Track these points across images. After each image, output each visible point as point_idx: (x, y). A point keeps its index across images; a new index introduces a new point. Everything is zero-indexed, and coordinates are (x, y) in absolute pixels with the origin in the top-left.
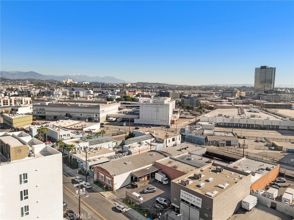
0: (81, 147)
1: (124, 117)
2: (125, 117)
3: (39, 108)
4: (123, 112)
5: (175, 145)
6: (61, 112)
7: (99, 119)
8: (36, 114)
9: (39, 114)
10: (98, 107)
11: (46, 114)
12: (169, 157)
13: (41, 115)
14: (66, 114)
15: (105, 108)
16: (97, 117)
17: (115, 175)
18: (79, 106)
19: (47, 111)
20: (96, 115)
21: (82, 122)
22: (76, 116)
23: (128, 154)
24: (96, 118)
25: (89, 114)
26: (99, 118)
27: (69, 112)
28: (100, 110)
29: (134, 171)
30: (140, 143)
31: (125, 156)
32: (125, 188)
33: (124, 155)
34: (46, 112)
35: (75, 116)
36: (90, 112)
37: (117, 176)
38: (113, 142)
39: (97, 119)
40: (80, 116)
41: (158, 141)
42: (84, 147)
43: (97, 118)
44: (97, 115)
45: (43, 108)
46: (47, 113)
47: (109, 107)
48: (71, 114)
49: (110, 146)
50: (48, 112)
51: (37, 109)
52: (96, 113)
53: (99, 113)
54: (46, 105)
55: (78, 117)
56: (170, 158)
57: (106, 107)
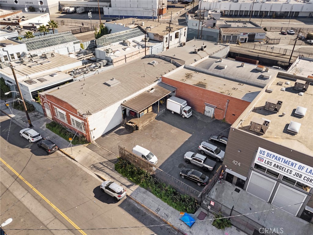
0: (12, 55)
1: (86, 6)
2: (88, 6)
5: (182, 45)
7: (48, 8)
12: (183, 66)
16: (43, 5)
17: (89, 114)
20: (41, 3)
21: (18, 12)
22: (8, 3)
23: (107, 65)
24: (42, 7)
29: (128, 99)
30: (124, 44)
31: (102, 67)
32: (113, 133)
33: (100, 67)
35: (6, 3)
37: (94, 115)
38: (74, 43)
39: (45, 9)
41: (153, 39)
42: (18, 54)
49: (71, 50)
55: (12, 5)
56: (185, 67)
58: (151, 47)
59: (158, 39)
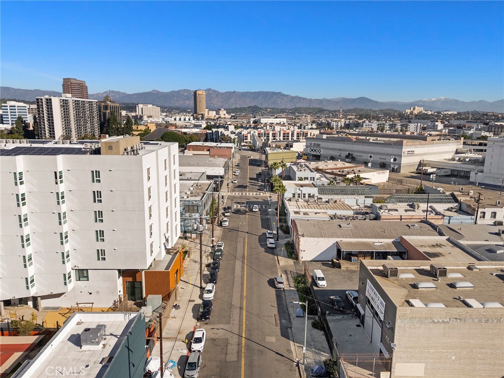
0: (304, 194)
1: (455, 169)
3: (313, 142)
4: (459, 159)
6: (340, 150)
7: (400, 167)
8: (309, 151)
9: (312, 153)
10: (400, 144)
11: (321, 153)
12: (447, 237)
13: (315, 153)
14: (349, 153)
15: (417, 146)
16: (397, 162)
17: (303, 236)
18: (371, 141)
19: (323, 148)
20: (395, 160)
21: (359, 166)
22: (363, 158)
24: (393, 164)
25: (383, 157)
26: (400, 164)
27: (353, 151)
28: (403, 150)
29: (344, 240)
30: (412, 206)
34: (322, 150)
35: (361, 157)
36: (386, 152)
38: (366, 197)
39: (396, 167)
40: (369, 158)
41: (465, 211)
42: (309, 194)
43: (396, 164)
44: (397, 158)
45: (318, 143)
46: (323, 152)
47: (428, 146)
48: (355, 155)
50: (324, 150)
51: (311, 144)
52: (395, 155)
53: (401, 156)
54: (324, 138)
55: (366, 160)
56: (448, 240)
57: (420, 146)
58: (450, 217)
59: (470, 211)
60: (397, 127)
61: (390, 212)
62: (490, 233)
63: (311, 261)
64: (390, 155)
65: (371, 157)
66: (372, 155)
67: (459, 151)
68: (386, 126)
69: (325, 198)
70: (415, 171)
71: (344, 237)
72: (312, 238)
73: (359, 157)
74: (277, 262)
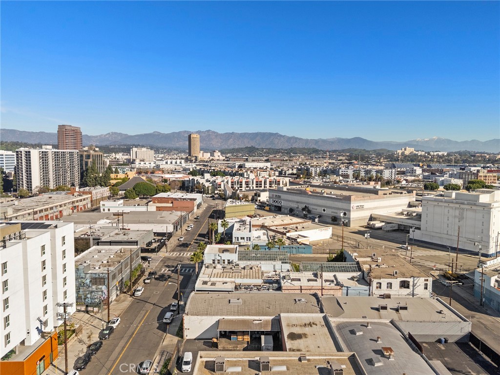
0: (224, 260)
1: (401, 224)
2: (404, 224)
3: (275, 194)
4: (408, 213)
6: (297, 202)
7: (349, 221)
8: (271, 202)
9: (274, 204)
10: (348, 199)
11: (282, 204)
13: (276, 204)
14: (306, 206)
15: (366, 201)
16: (346, 216)
18: (325, 195)
19: (284, 200)
20: (345, 214)
21: (306, 222)
22: (318, 211)
23: (277, 290)
24: (343, 218)
25: (333, 210)
26: (350, 218)
27: (309, 204)
28: (352, 205)
32: (203, 341)
34: (282, 201)
35: (316, 211)
36: (337, 207)
38: (282, 263)
40: (323, 212)
43: (347, 218)
44: (347, 212)
45: (279, 195)
46: (283, 204)
47: (378, 200)
48: (311, 207)
50: (285, 202)
51: (273, 195)
52: (344, 210)
53: (349, 211)
54: (284, 190)
55: (320, 213)
56: (324, 316)
57: (369, 201)
58: (347, 287)
60: (372, 173)
61: (293, 282)
62: (372, 308)
63: (195, 339)
64: (340, 209)
65: (324, 210)
66: (325, 209)
67: (411, 204)
68: (361, 173)
69: (242, 264)
70: (366, 224)
71: (227, 315)
72: (196, 317)
73: (314, 210)
74: (163, 340)
